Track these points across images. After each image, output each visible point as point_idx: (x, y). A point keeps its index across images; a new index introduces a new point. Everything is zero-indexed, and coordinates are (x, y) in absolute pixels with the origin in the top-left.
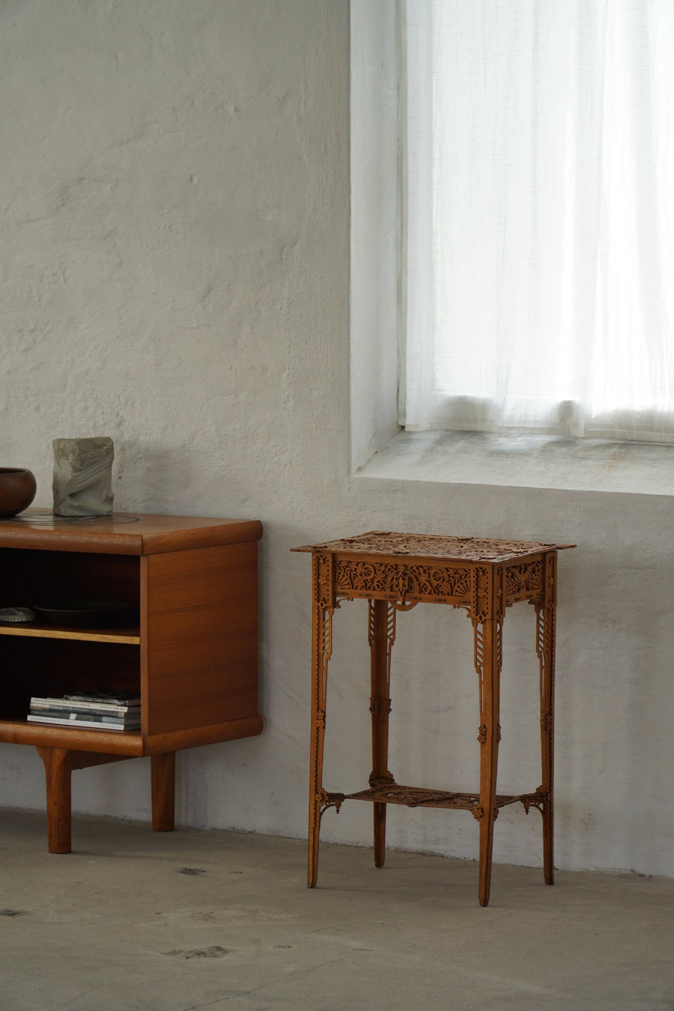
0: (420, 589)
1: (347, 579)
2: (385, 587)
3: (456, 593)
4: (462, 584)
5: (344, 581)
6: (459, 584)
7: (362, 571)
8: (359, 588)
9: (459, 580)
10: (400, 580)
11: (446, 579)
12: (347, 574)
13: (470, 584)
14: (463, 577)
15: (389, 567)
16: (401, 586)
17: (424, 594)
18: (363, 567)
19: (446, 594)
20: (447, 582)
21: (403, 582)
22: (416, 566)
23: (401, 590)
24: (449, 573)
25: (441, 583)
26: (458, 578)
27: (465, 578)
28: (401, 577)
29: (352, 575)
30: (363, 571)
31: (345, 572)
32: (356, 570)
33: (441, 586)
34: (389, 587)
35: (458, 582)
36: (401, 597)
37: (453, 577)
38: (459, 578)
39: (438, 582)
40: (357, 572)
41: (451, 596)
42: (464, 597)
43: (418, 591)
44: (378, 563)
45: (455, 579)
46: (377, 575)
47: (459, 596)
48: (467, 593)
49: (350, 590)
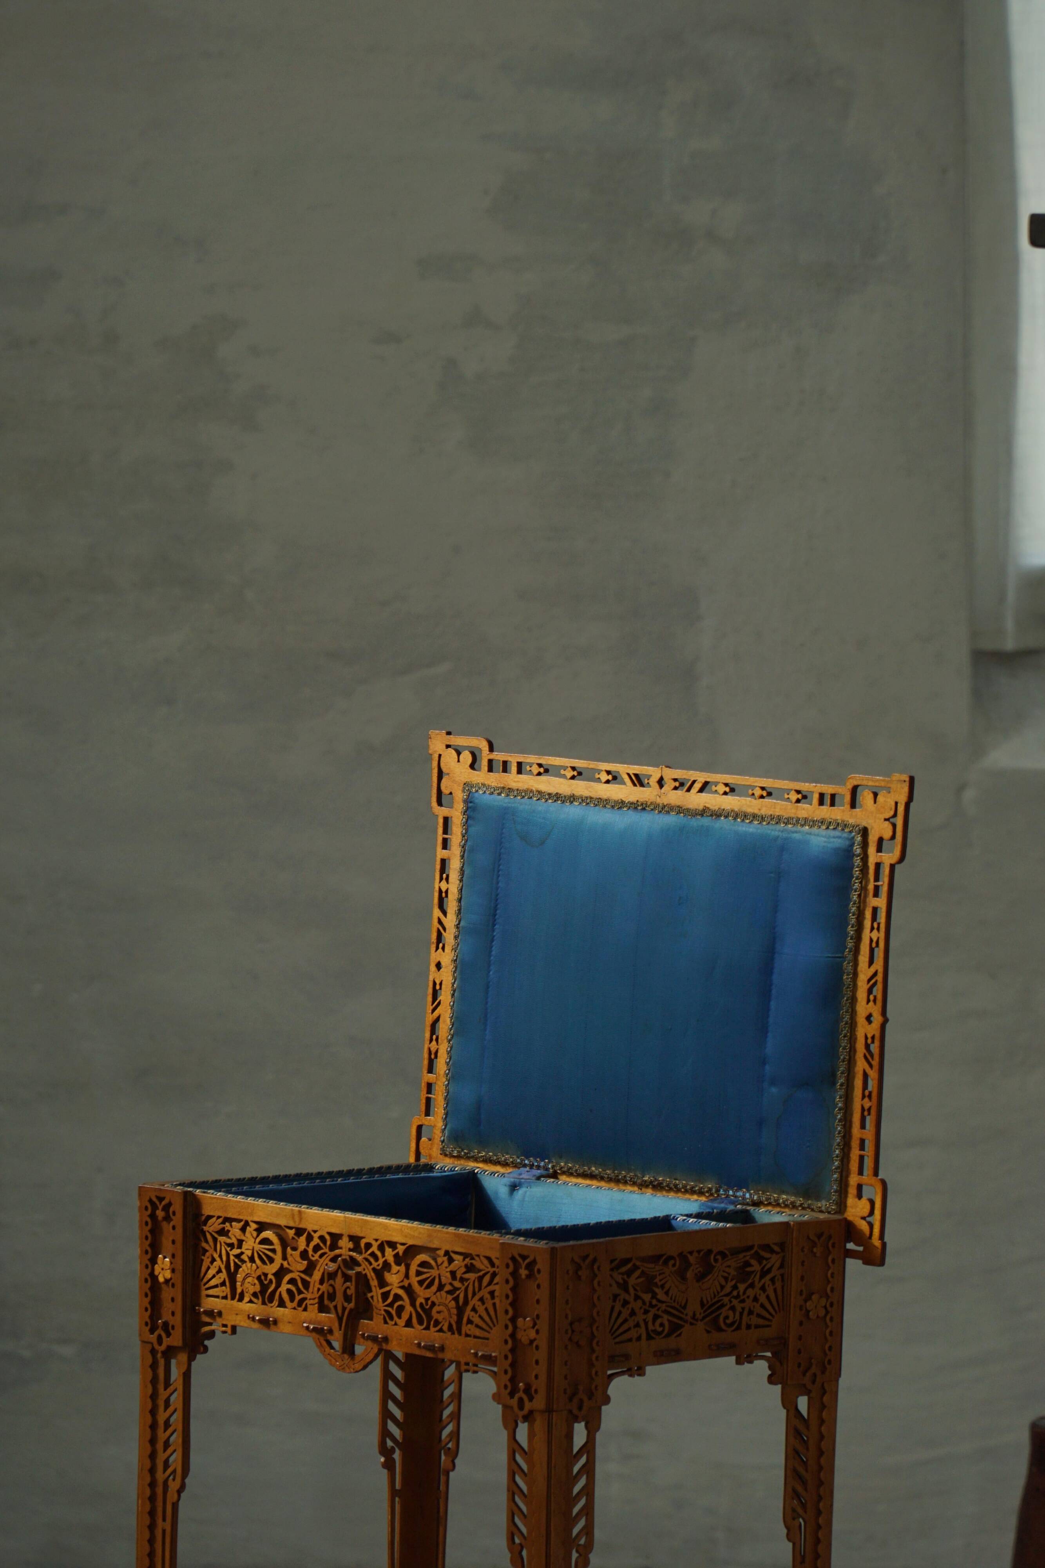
0: (384, 1311)
1: (220, 1270)
2: (305, 1299)
3: (469, 1326)
4: (482, 1300)
5: (213, 1276)
6: (476, 1301)
7: (256, 1249)
8: (246, 1299)
9: (477, 1290)
10: (338, 1281)
11: (445, 1285)
12: (220, 1256)
14: (487, 1279)
15: (316, 1239)
16: (339, 1298)
17: (396, 1324)
18: (257, 1236)
19: (445, 1328)
20: (447, 1293)
21: (345, 1285)
22: (376, 1240)
23: (341, 1310)
24: (452, 1267)
25: (435, 1294)
26: (474, 1282)
27: (489, 1284)
28: (341, 1271)
29: (232, 1258)
30: (257, 1247)
31: (216, 1250)
32: (240, 1243)
33: (434, 1303)
34: (314, 1299)
35: (474, 1294)
37: (462, 1280)
38: (476, 1284)
39: (427, 1294)
40: (243, 1250)
41: (456, 1335)
42: (487, 1339)
43: (381, 1315)
44: (291, 1228)
45: (466, 1284)
46: (289, 1264)
47: (475, 1337)
48: (494, 1328)
49: (224, 1301)
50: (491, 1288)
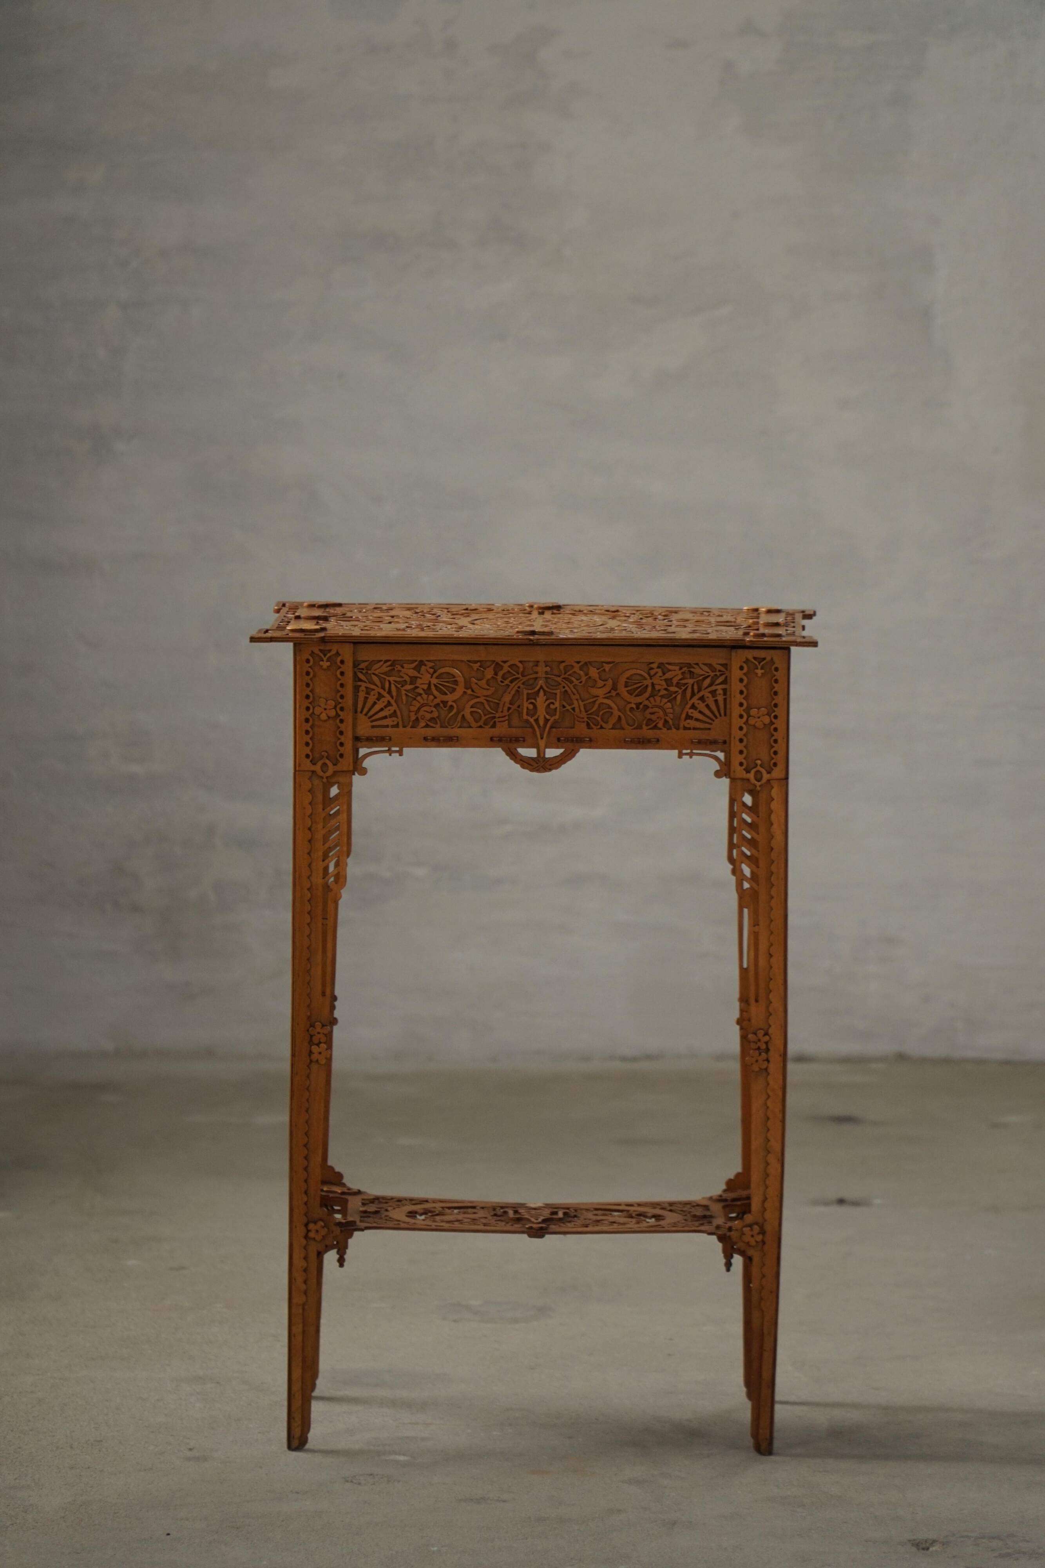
0: (588, 718)
1: (389, 704)
2: (495, 717)
3: (688, 721)
4: (702, 699)
5: (382, 710)
6: (695, 700)
7: (432, 682)
8: (422, 724)
9: (696, 691)
10: (538, 699)
11: (659, 691)
12: (389, 692)
13: (725, 700)
14: (707, 682)
15: (506, 667)
16: (541, 712)
17: (602, 727)
18: (435, 672)
19: (660, 725)
20: (662, 697)
21: (548, 702)
22: (578, 662)
23: (541, 722)
24: (668, 675)
25: (647, 699)
26: (693, 685)
27: (710, 685)
28: (542, 691)
29: (404, 692)
30: (434, 681)
31: (383, 688)
32: (413, 680)
33: (646, 707)
34: (505, 716)
35: (693, 694)
36: (542, 738)
37: (678, 685)
38: (696, 687)
39: (639, 700)
40: (417, 685)
41: (674, 730)
42: (709, 729)
43: (584, 722)
44: (476, 662)
45: (683, 688)
46: (473, 691)
47: (694, 729)
48: (716, 720)
49: (395, 729)
50: (713, 688)
